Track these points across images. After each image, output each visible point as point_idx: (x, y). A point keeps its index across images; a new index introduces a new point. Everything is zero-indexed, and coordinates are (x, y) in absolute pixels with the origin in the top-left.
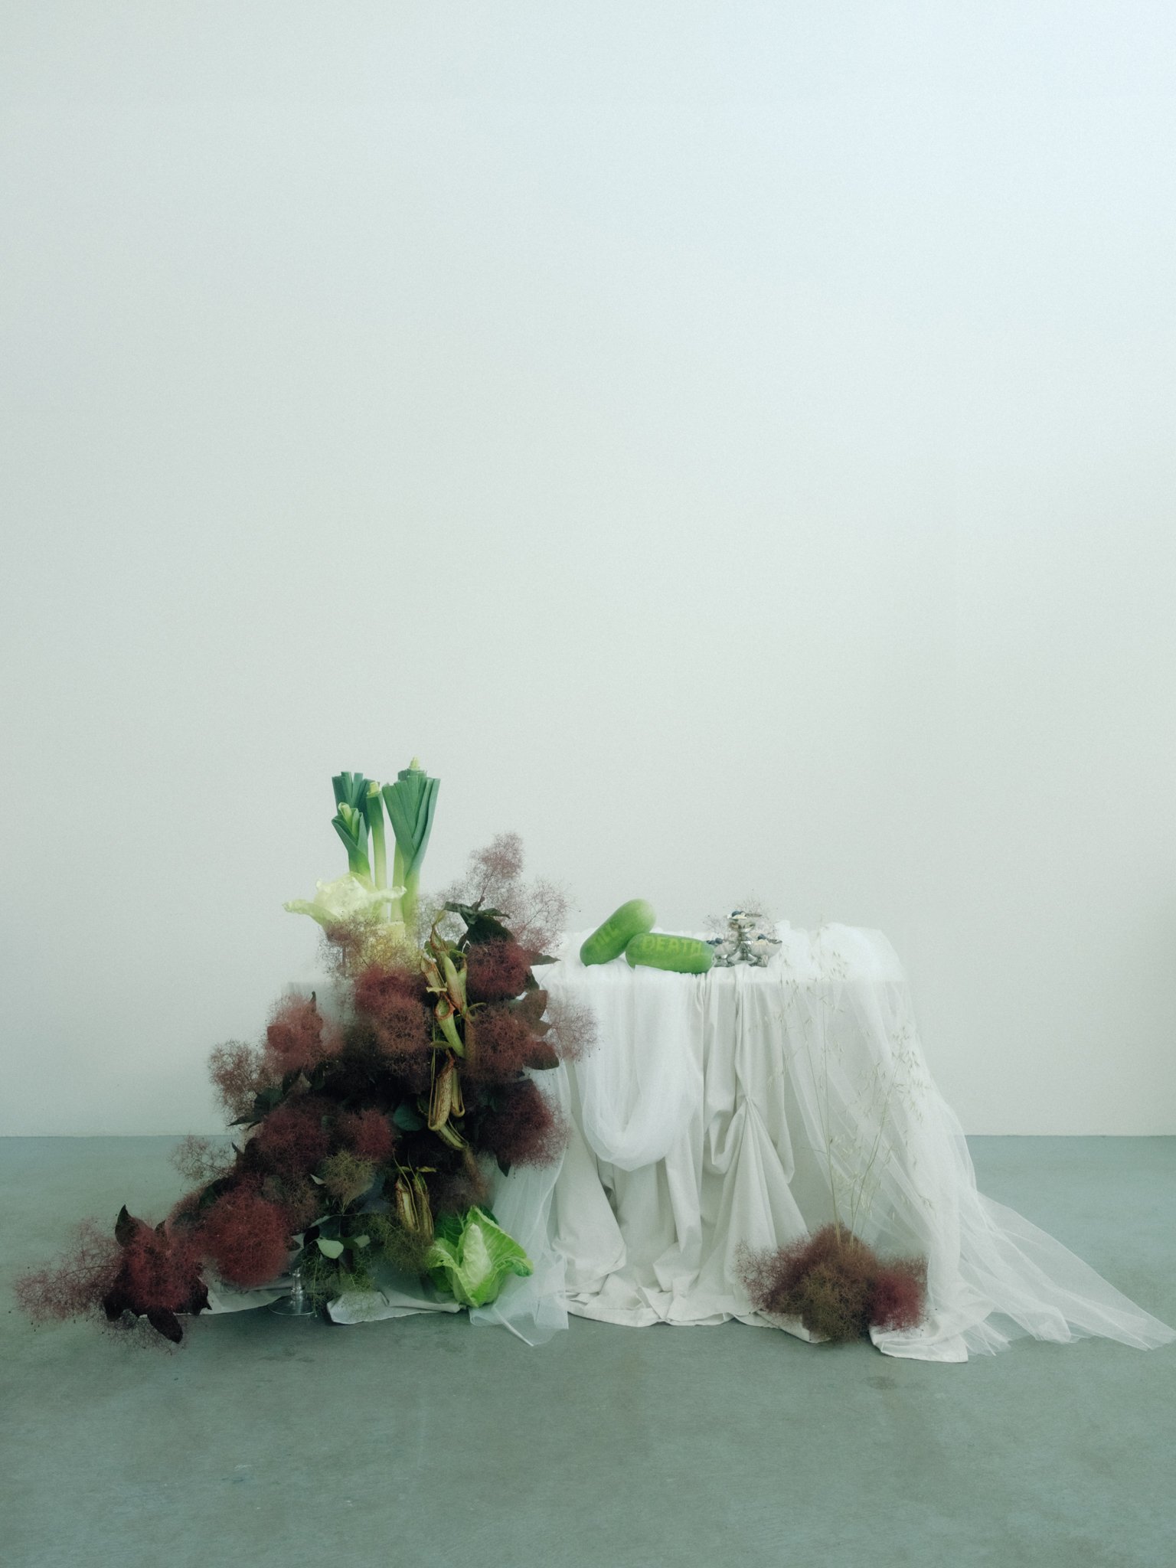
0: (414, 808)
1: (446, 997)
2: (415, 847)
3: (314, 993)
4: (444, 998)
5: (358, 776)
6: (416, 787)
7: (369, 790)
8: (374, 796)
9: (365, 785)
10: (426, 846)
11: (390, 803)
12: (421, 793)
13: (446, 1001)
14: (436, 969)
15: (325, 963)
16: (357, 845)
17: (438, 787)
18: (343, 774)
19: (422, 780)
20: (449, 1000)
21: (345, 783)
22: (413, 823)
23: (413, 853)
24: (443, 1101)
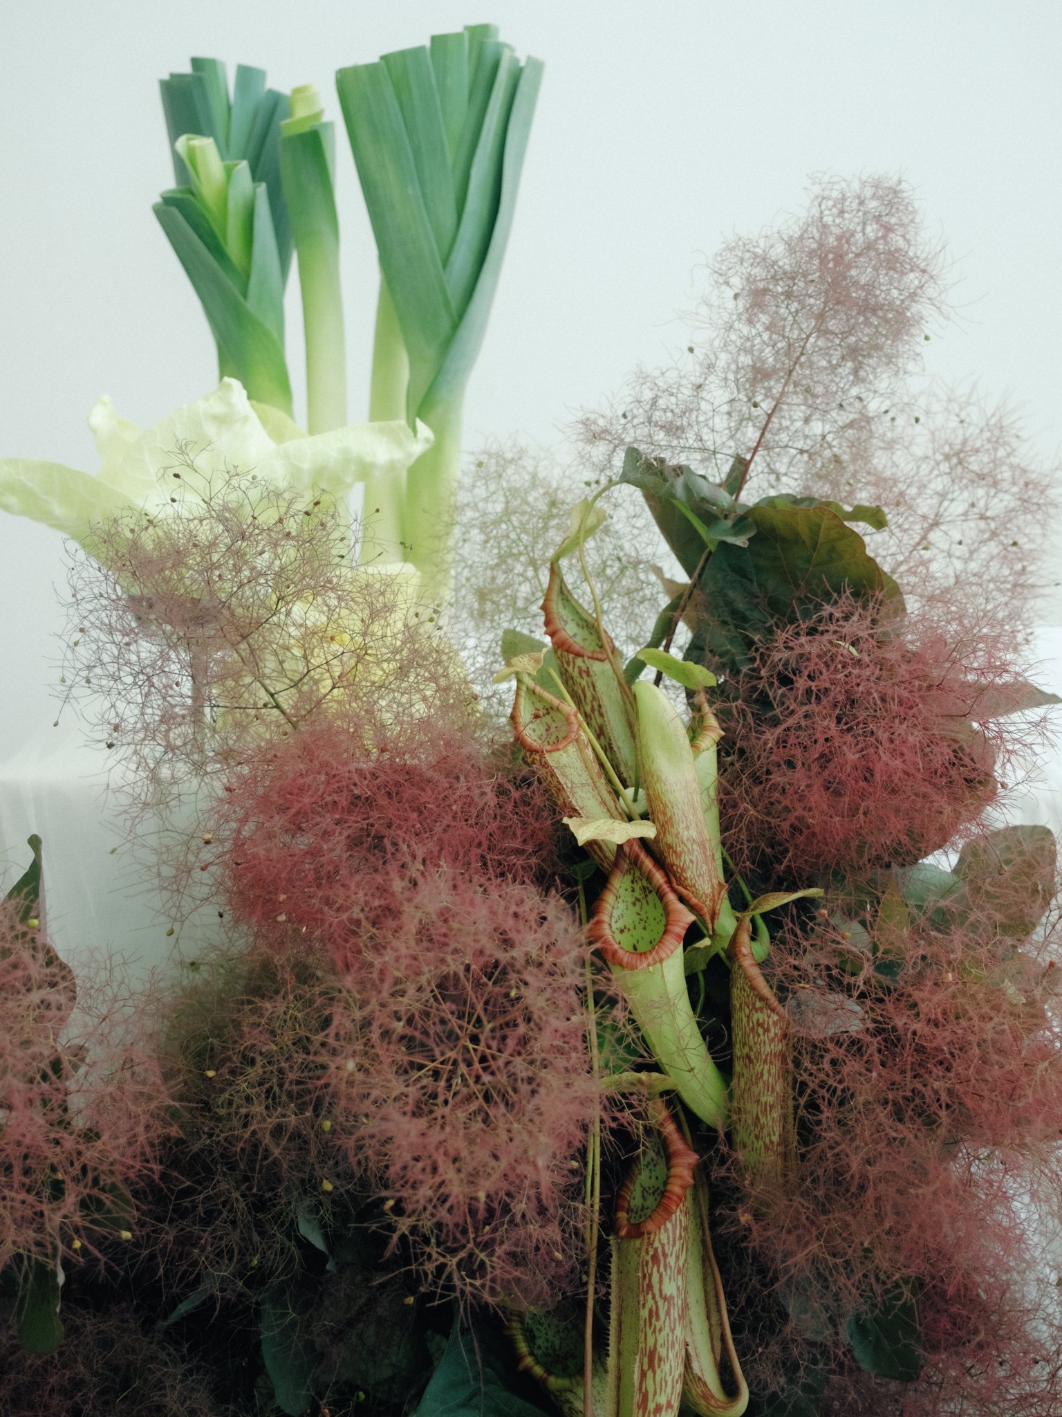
0: (452, 156)
1: (648, 863)
2: (454, 303)
3: (35, 842)
4: (635, 863)
5: (247, 75)
6: (461, 76)
7: (289, 113)
8: (306, 129)
9: (275, 106)
10: (489, 307)
11: (364, 133)
12: (479, 99)
13: (649, 879)
14: (587, 735)
15: (94, 706)
16: (245, 295)
17: (535, 87)
18: (197, 63)
19: (482, 46)
20: (659, 878)
21: (205, 97)
22: (449, 219)
23: (445, 324)
24: (652, 1358)
